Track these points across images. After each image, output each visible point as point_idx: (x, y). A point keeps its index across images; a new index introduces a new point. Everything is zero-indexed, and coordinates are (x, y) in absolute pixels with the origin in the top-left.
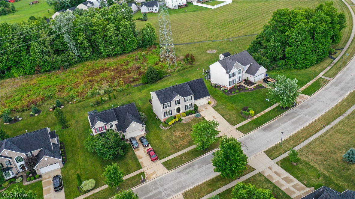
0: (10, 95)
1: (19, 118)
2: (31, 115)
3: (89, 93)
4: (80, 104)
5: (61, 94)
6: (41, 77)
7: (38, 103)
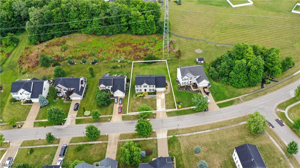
0: (75, 47)
1: (75, 63)
2: (81, 63)
3: (113, 59)
4: (106, 64)
5: (99, 55)
6: (95, 38)
7: (86, 57)
